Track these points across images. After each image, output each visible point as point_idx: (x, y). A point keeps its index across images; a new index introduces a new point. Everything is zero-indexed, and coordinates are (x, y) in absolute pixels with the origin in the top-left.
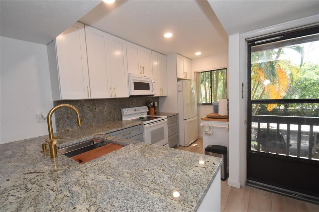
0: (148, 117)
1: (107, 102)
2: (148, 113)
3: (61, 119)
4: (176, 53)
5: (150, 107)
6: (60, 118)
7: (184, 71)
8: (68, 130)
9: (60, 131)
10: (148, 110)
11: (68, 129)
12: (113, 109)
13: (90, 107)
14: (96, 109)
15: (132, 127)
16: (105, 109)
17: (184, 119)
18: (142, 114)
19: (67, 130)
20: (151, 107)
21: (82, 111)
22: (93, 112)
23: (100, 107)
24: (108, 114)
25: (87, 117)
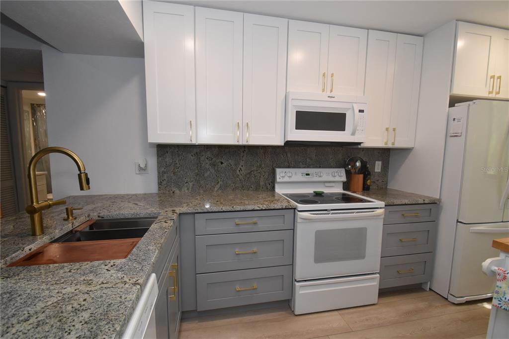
0: (344, 194)
1: (245, 153)
2: (347, 186)
3: (165, 173)
4: (457, 20)
5: (353, 171)
6: (163, 172)
7: (491, 74)
8: (173, 192)
9: (162, 191)
10: (344, 179)
11: (173, 189)
12: (257, 167)
13: (212, 159)
14: (222, 163)
15: (262, 210)
16: (240, 166)
17: (458, 221)
18: (327, 184)
19: (171, 192)
20: (355, 173)
21: (198, 164)
22: (216, 168)
23: (230, 161)
24: (246, 176)
25: (206, 175)
